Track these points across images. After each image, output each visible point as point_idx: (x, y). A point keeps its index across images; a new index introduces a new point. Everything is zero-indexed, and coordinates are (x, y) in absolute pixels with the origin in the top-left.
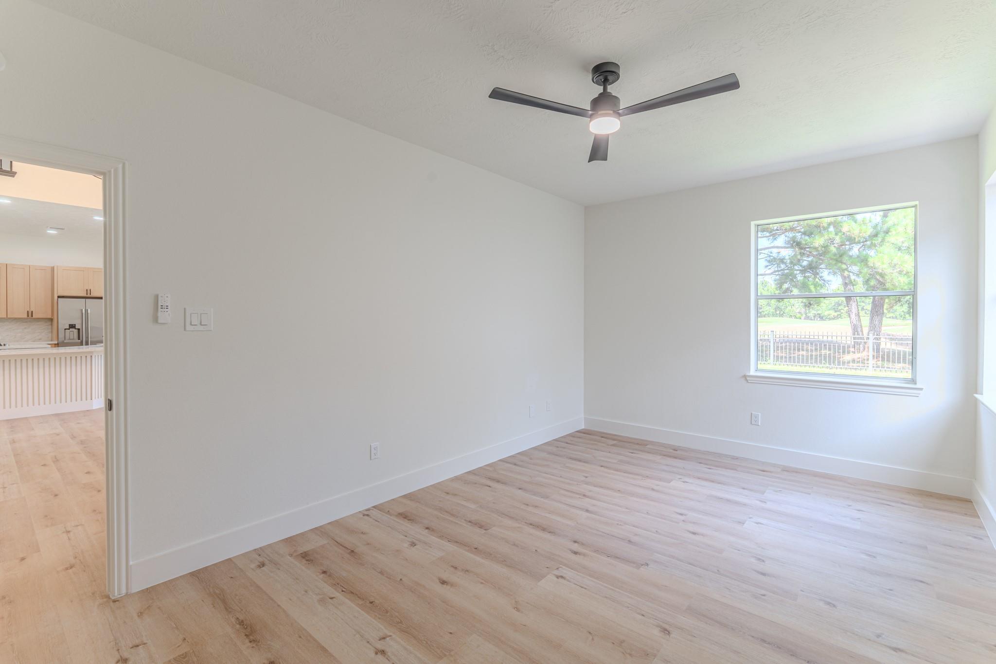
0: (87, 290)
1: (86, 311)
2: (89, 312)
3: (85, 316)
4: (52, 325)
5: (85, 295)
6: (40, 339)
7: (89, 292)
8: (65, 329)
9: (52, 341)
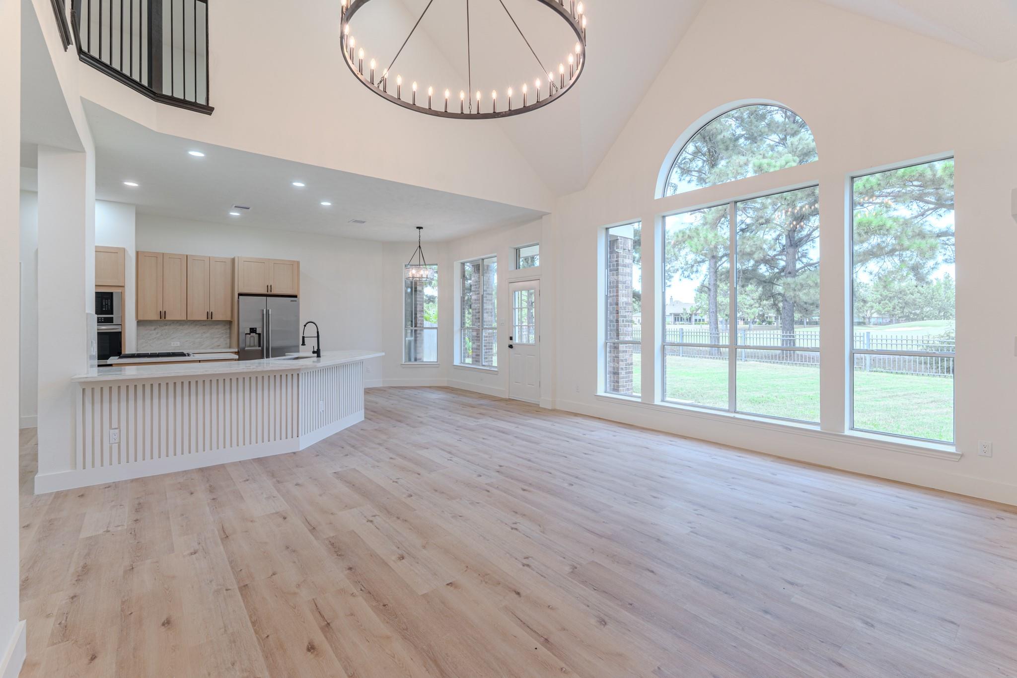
0: (268, 286)
1: (267, 311)
2: (270, 313)
3: (266, 317)
4: (230, 328)
5: (265, 292)
6: (219, 346)
7: (269, 288)
8: (246, 334)
9: (230, 347)
